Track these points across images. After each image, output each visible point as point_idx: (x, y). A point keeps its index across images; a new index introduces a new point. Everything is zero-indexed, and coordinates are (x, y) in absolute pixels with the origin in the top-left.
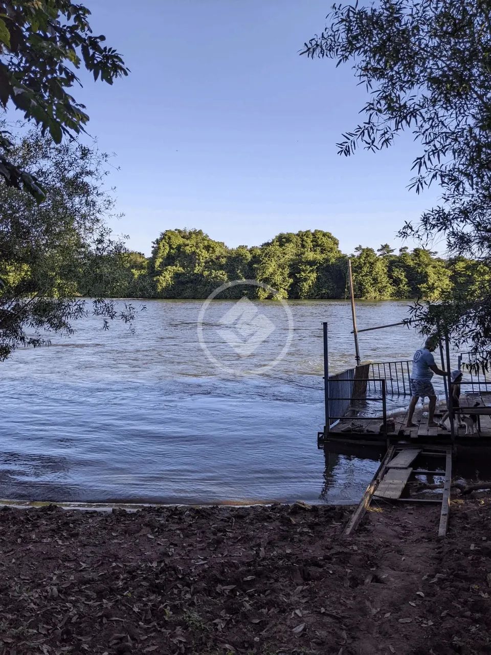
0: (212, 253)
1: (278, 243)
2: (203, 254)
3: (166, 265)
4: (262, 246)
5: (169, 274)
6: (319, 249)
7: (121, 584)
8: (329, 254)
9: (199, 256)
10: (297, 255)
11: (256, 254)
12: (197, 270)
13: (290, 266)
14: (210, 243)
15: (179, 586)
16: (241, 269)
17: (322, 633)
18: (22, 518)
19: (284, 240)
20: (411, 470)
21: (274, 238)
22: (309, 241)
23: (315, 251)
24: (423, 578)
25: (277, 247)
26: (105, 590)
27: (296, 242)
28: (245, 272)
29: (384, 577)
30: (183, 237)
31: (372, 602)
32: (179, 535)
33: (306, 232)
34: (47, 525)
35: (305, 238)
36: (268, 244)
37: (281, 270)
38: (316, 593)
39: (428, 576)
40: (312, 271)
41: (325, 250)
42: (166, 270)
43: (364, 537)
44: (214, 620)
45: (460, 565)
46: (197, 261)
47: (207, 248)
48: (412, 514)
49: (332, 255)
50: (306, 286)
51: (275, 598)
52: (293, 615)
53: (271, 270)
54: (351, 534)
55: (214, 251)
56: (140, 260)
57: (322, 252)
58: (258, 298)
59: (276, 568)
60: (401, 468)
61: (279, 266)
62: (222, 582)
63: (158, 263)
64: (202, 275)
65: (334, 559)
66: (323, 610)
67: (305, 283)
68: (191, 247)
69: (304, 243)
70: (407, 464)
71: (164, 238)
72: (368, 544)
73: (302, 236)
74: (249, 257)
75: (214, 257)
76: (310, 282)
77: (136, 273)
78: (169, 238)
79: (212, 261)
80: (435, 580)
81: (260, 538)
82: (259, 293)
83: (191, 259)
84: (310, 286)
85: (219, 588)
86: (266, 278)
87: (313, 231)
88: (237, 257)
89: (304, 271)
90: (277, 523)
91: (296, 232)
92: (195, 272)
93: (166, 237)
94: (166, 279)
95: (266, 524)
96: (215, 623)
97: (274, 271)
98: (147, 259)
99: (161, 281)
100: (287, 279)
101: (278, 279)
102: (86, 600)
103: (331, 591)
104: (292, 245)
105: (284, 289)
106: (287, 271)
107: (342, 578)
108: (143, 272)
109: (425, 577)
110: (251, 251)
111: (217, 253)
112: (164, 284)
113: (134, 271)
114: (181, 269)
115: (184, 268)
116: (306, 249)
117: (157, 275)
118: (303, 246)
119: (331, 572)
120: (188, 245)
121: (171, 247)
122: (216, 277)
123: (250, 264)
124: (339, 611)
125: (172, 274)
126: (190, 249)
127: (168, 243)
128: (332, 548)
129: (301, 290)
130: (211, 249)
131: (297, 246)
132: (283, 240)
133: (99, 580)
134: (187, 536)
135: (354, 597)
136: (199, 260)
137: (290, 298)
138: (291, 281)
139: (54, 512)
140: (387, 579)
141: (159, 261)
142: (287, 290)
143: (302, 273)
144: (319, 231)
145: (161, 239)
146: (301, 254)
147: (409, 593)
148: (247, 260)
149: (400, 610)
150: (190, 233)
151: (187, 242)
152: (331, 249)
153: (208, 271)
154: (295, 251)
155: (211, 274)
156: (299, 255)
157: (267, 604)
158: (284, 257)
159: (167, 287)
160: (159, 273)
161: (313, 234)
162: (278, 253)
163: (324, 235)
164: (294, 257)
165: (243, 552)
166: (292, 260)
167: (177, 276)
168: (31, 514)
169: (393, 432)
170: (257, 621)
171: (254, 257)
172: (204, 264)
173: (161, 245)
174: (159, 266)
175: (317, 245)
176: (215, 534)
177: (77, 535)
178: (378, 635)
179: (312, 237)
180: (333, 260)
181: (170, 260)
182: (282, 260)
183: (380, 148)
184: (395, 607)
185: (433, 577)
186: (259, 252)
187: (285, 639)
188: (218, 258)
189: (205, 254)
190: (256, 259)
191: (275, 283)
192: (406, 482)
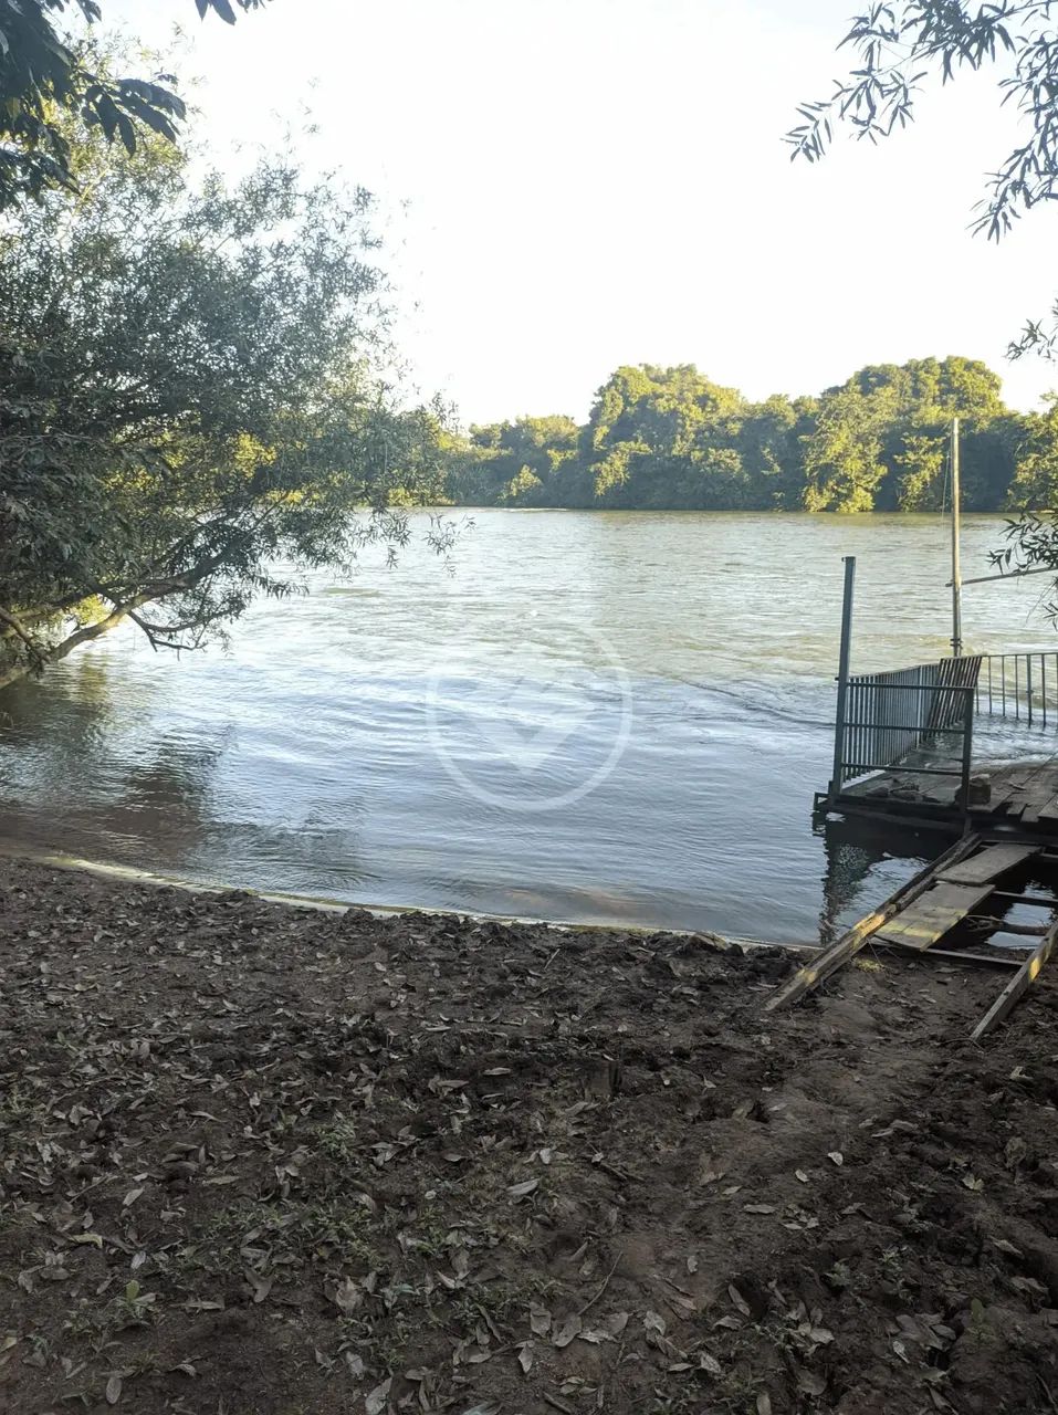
0: (712, 412)
1: (858, 387)
2: (692, 415)
3: (616, 440)
4: (823, 394)
5: (621, 459)
6: (952, 399)
7: (266, 1049)
8: (975, 409)
9: (683, 419)
10: (899, 413)
11: (806, 412)
12: (679, 448)
13: (883, 437)
14: (708, 389)
15: (363, 1067)
16: (771, 446)
17: (565, 1205)
18: (178, 910)
19: (873, 379)
20: (990, 888)
21: (852, 375)
22: (931, 382)
23: (944, 403)
24: (862, 1125)
25: (856, 396)
26: (232, 1056)
27: (902, 384)
28: (780, 453)
29: (775, 1108)
30: (655, 380)
31: (715, 1157)
32: (432, 971)
33: (926, 361)
34: (213, 926)
35: (922, 374)
36: (835, 391)
37: (860, 446)
38: (610, 1120)
39: (876, 1122)
40: (933, 449)
41: (967, 401)
42: (616, 449)
43: (798, 1019)
44: (376, 1142)
45: (959, 1108)
46: (680, 430)
47: (702, 401)
48: (945, 984)
49: (982, 411)
50: (916, 484)
51: (522, 1118)
52: (532, 1158)
53: (838, 447)
54: (779, 1009)
55: (716, 407)
56: (565, 430)
57: (960, 406)
58: (807, 508)
59: (564, 1059)
60: (967, 884)
61: (858, 438)
62: (445, 1072)
63: (599, 437)
64: (687, 459)
65: (694, 1058)
66: (598, 1157)
67: (914, 477)
68: (668, 400)
69: (920, 386)
70: (988, 875)
71: (613, 383)
72: (800, 1034)
73: (913, 370)
74: (792, 418)
75: (715, 419)
76: (926, 474)
77: (557, 457)
78: (625, 382)
79: (711, 429)
80: (889, 1132)
81: (585, 996)
82: (809, 498)
83: (667, 425)
84: (925, 483)
85: (436, 1082)
86: (826, 465)
87: (941, 359)
88: (764, 420)
89: (913, 448)
90: (641, 970)
91: (902, 362)
92: (674, 452)
93: (619, 382)
94: (613, 470)
95: (615, 969)
96: (374, 1150)
97: (846, 449)
98: (580, 428)
99: (604, 474)
100: (874, 466)
101: (853, 466)
102: (186, 1072)
103: (642, 1121)
104: (890, 390)
105: (866, 489)
106: (875, 449)
107: (684, 1099)
108: (570, 454)
109: (868, 1122)
110: (796, 406)
111: (723, 412)
112: (610, 480)
113: (551, 452)
114: (645, 447)
115: (651, 446)
116: (923, 400)
117: (597, 461)
118: (917, 393)
119: (667, 1082)
120: (661, 396)
121: (627, 402)
122: (717, 463)
123: (793, 435)
124: (631, 1166)
125: (626, 459)
126: (666, 404)
127: (621, 394)
128: (718, 1034)
129: (904, 491)
130: (710, 403)
131: (903, 392)
132: (870, 380)
133: (231, 1038)
134: (446, 974)
135: (684, 1141)
136: (684, 426)
137: (877, 509)
138: (883, 470)
139: (239, 904)
140: (780, 1116)
141: (602, 432)
142: (872, 491)
143: (911, 455)
144: (957, 359)
145: (610, 385)
146: (912, 410)
147: (812, 1152)
148: (787, 425)
149: (766, 1183)
150: (670, 371)
151: (662, 389)
152: (983, 397)
153: (700, 450)
154: (894, 404)
155: (706, 457)
156: (905, 414)
157: (498, 1126)
158: (869, 417)
159: (615, 486)
160: (601, 457)
161: (942, 366)
162: (858, 410)
163: (969, 366)
164: (892, 418)
165: (533, 1018)
166: (888, 424)
167: (636, 461)
168: (199, 904)
169: (984, 803)
170: (455, 1158)
171: (803, 418)
172: (693, 436)
173: (608, 398)
174: (602, 443)
175: (950, 390)
176: (503, 977)
177: (256, 949)
178: (680, 1230)
179: (939, 371)
180: (985, 424)
181: (623, 429)
182: (865, 426)
183: (886, 132)
184: (758, 1177)
185: (886, 1125)
186: (814, 407)
187: (485, 1204)
188: (723, 422)
189: (696, 413)
190: (807, 423)
191: (846, 476)
192: (963, 913)
